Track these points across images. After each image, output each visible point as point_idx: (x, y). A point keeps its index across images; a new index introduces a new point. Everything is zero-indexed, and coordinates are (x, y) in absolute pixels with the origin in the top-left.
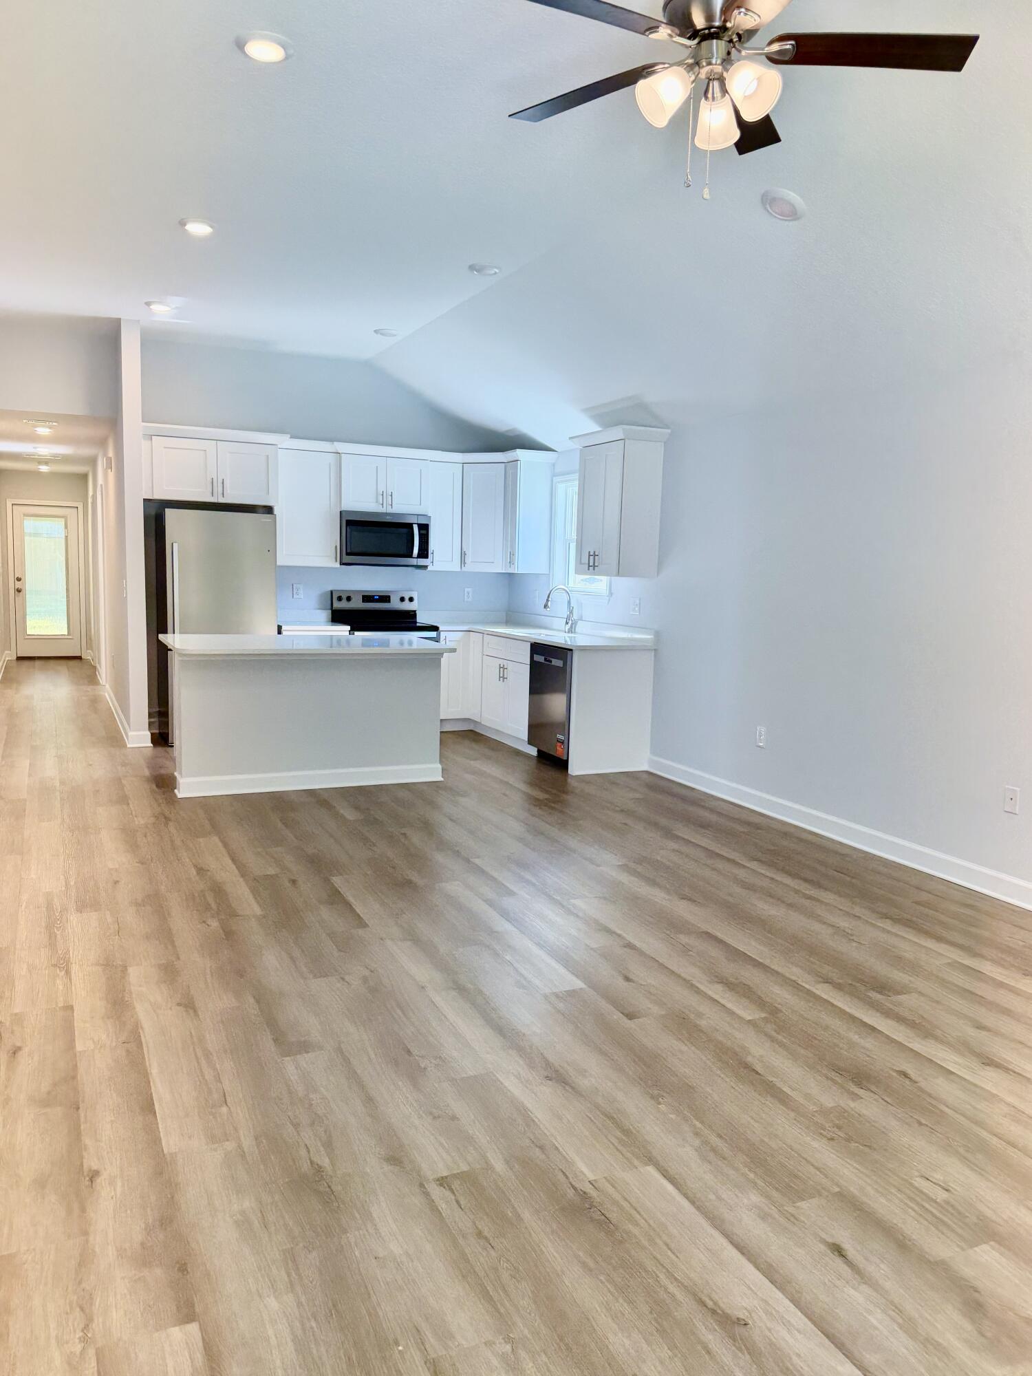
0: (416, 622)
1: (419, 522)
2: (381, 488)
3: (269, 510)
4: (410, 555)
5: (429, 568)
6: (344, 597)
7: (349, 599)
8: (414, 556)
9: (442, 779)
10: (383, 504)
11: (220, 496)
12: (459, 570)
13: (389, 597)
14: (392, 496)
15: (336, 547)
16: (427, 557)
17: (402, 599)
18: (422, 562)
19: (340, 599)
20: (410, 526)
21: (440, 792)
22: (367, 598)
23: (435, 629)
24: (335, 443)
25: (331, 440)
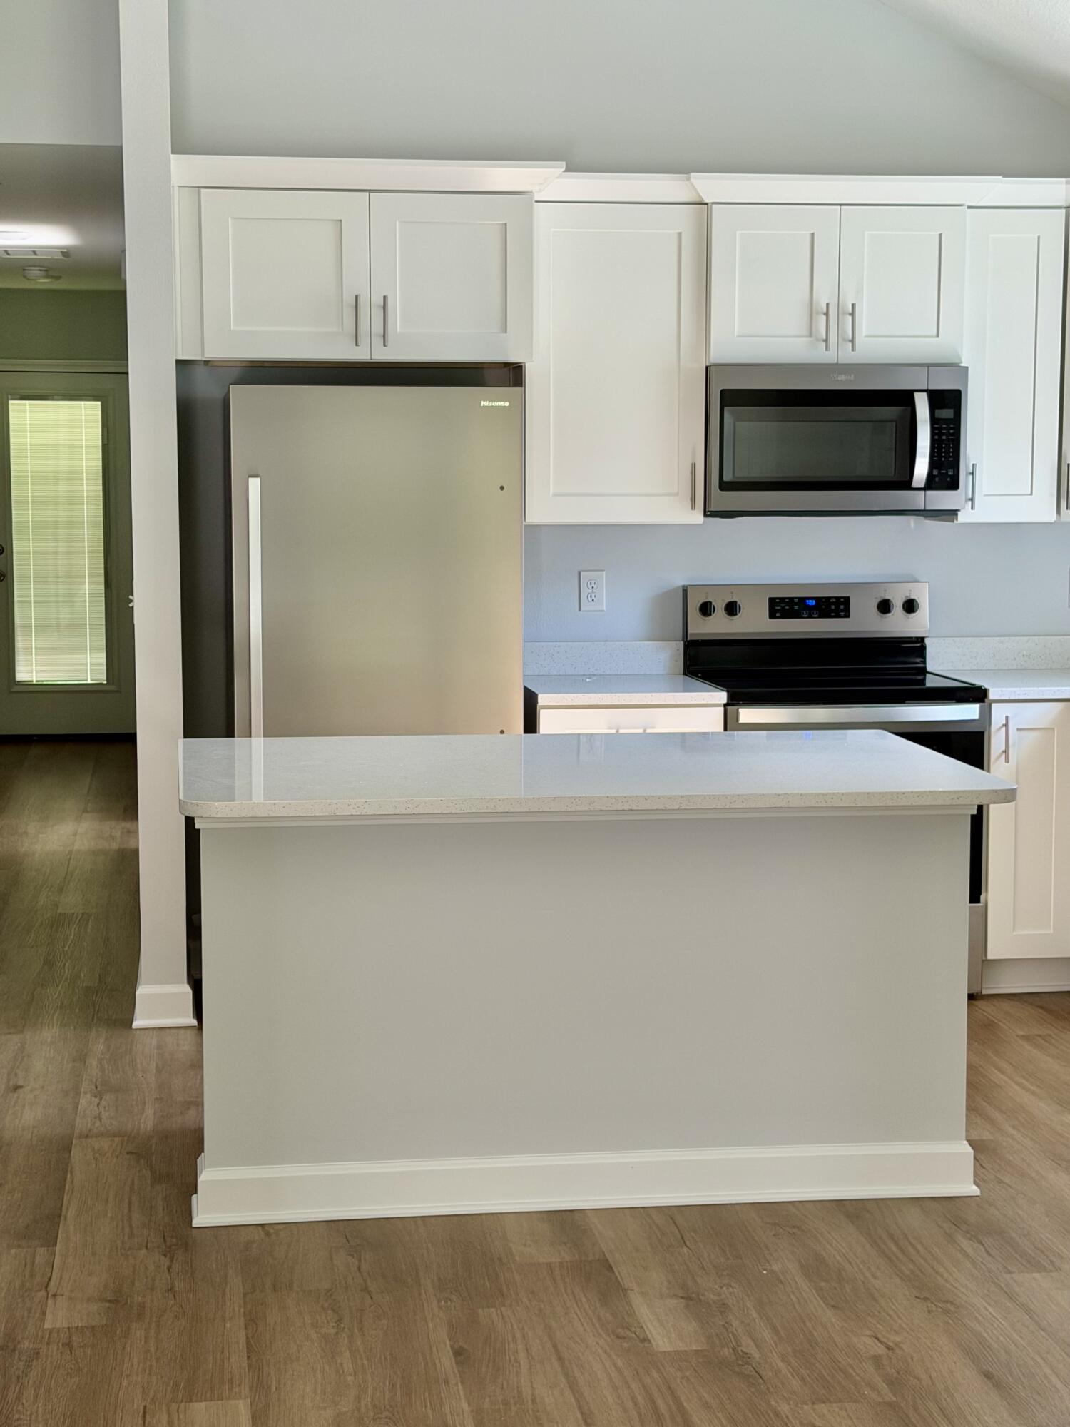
0: (923, 671)
1: (931, 387)
2: (822, 299)
3: (513, 375)
4: (905, 483)
5: (962, 518)
6: (719, 605)
7: (732, 609)
8: (914, 485)
9: (974, 1190)
10: (826, 341)
11: (378, 342)
12: (1051, 517)
13: (846, 601)
14: (853, 314)
15: (694, 466)
16: (953, 484)
17: (884, 607)
18: (942, 499)
19: (706, 609)
20: (904, 398)
21: (959, 1238)
22: (782, 607)
23: (975, 694)
24: (692, 174)
25: (682, 169)
